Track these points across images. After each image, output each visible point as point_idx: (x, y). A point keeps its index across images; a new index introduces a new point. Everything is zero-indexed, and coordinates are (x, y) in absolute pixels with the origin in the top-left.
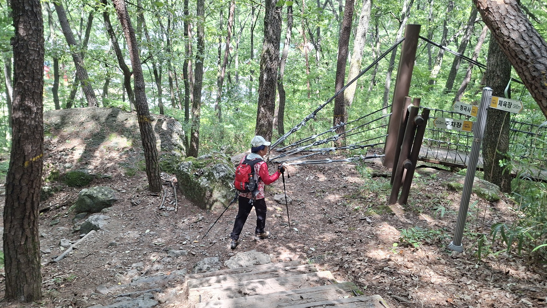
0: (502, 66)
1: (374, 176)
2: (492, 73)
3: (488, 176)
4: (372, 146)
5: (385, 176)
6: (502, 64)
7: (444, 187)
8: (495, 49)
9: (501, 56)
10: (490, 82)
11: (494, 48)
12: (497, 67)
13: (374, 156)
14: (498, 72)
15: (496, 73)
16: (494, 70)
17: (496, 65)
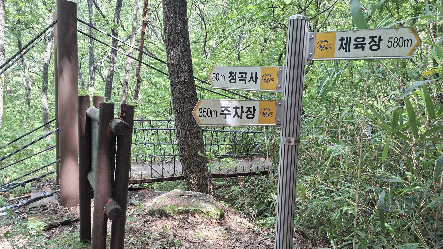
0: (184, 59)
1: (49, 228)
2: (175, 68)
3: (192, 184)
4: (38, 180)
5: (67, 223)
6: (184, 56)
7: (155, 215)
8: (174, 39)
9: (181, 48)
10: (175, 78)
11: (172, 38)
12: (179, 59)
13: (42, 195)
14: (182, 66)
15: (180, 67)
16: (177, 63)
17: (178, 57)
